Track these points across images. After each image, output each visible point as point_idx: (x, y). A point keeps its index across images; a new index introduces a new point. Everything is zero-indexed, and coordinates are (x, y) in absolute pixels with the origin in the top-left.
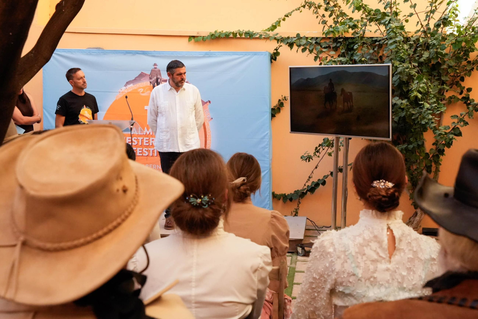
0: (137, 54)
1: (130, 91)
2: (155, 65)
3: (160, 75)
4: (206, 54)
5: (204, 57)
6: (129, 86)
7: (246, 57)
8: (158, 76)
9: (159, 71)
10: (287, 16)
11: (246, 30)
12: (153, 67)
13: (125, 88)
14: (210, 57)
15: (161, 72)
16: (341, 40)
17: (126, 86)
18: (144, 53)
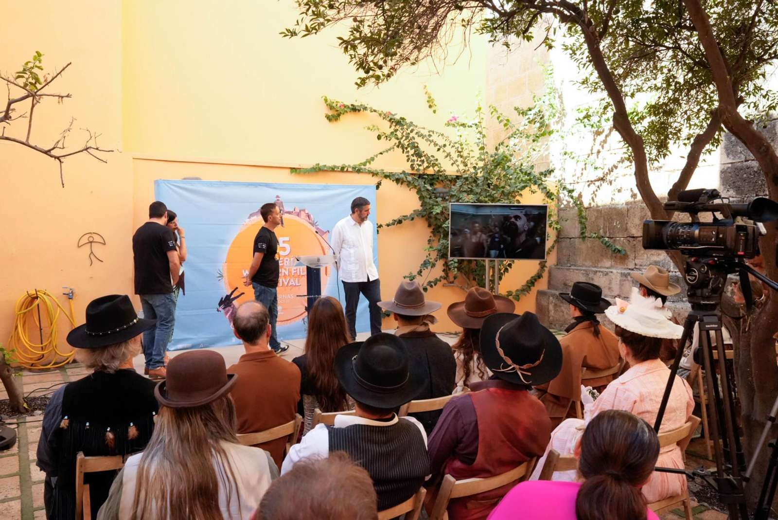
0: (260, 187)
1: (253, 223)
2: (278, 197)
3: (283, 207)
4: (325, 186)
5: (322, 189)
6: (252, 218)
7: (358, 190)
8: (281, 208)
9: (282, 203)
10: (381, 153)
11: (352, 165)
12: (276, 199)
13: (248, 220)
14: (327, 189)
15: (284, 204)
16: (426, 177)
17: (249, 218)
18: (267, 185)
